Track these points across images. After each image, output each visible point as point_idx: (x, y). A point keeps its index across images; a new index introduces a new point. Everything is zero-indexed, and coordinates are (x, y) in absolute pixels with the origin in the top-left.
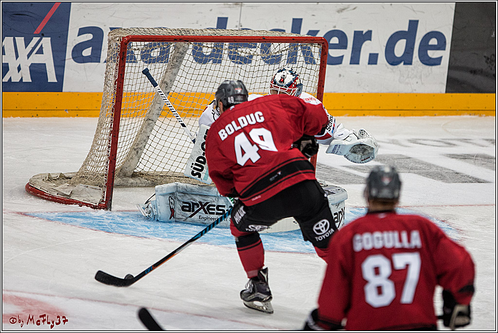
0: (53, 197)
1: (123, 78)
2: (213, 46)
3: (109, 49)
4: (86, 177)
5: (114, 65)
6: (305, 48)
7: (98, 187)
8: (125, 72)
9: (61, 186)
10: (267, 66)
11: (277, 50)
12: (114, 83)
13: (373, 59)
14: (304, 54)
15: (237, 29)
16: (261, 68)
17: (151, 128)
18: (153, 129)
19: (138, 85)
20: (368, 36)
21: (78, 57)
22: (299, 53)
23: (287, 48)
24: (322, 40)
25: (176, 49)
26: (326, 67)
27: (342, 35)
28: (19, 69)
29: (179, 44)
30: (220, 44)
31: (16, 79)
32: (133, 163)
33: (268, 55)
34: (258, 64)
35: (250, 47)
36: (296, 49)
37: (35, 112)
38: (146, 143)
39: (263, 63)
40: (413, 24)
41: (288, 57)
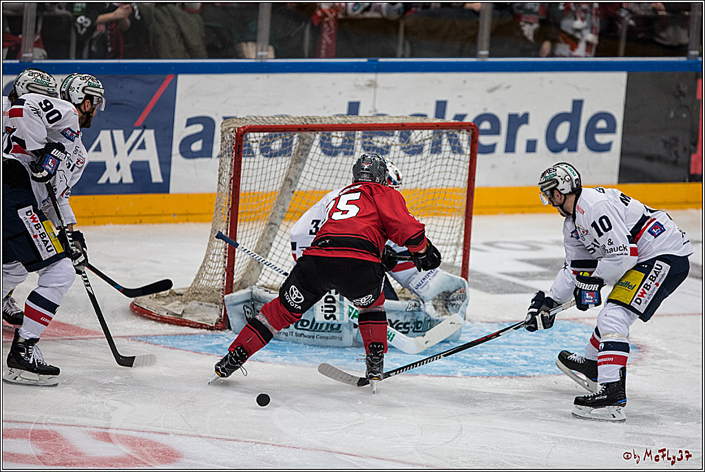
0: (161, 317)
1: (240, 176)
2: (343, 135)
3: (222, 142)
4: (201, 294)
5: (228, 161)
6: (452, 135)
7: (214, 305)
8: (242, 168)
9: (171, 305)
10: (407, 158)
11: (419, 138)
12: (229, 182)
13: (531, 146)
14: (450, 143)
15: (371, 115)
16: (401, 160)
17: (274, 233)
18: (276, 234)
19: (258, 184)
20: (525, 119)
21: (186, 152)
22: (445, 141)
23: (430, 136)
24: (471, 125)
25: (301, 140)
26: (476, 158)
27: (493, 119)
28: (118, 167)
29: (304, 134)
30: (352, 133)
31: (115, 179)
32: (254, 274)
33: (409, 145)
34: (397, 155)
35: (388, 135)
36: (440, 137)
37: (139, 218)
38: (269, 251)
39: (402, 154)
40: (578, 105)
41: (433, 146)
